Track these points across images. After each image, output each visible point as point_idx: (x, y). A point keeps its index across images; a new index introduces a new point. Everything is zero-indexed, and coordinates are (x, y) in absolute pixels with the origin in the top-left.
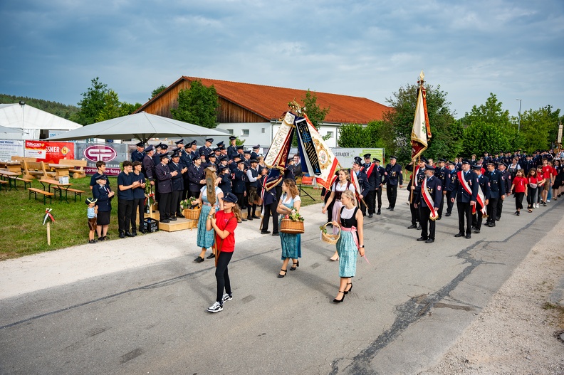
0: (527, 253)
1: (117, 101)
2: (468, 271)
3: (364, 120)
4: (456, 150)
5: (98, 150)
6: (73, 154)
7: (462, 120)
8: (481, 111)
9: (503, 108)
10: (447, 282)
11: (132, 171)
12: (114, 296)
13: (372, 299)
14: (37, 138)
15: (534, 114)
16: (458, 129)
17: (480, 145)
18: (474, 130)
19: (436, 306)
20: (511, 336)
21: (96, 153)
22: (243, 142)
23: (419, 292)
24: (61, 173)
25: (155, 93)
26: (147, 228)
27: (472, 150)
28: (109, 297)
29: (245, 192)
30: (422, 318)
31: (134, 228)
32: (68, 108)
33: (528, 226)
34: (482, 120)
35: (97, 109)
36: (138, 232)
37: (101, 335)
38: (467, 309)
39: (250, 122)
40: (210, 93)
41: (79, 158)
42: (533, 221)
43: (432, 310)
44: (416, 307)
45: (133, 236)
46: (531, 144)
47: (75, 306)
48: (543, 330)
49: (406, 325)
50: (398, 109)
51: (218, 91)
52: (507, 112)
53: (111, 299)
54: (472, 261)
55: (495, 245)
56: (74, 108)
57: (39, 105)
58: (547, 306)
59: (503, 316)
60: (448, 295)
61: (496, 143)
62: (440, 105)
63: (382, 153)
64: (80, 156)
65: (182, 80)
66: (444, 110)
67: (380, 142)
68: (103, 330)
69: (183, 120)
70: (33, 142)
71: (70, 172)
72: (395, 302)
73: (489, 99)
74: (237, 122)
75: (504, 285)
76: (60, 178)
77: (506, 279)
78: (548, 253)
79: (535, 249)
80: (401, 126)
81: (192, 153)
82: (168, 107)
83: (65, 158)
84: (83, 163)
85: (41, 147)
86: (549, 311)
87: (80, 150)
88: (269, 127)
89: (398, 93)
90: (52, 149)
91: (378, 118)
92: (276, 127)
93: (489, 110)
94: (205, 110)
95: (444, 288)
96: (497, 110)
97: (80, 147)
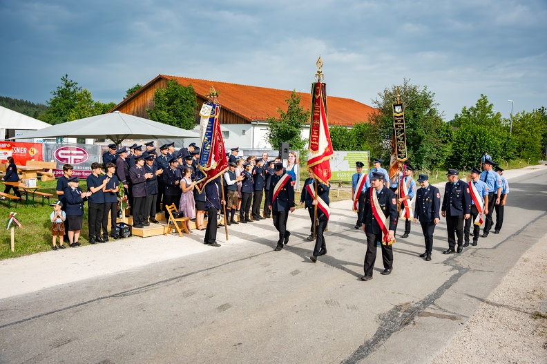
0: (517, 260)
1: (89, 101)
2: (455, 279)
3: (349, 122)
4: (445, 154)
5: (68, 152)
6: (41, 155)
7: (451, 122)
8: (471, 113)
9: (494, 110)
10: (433, 290)
11: (105, 174)
12: (82, 304)
13: (354, 308)
14: (2, 138)
15: (527, 116)
16: (447, 131)
17: (470, 148)
18: (464, 133)
19: (420, 315)
20: (498, 346)
21: (66, 154)
23: (402, 300)
24: (28, 175)
25: (130, 92)
26: (119, 233)
27: (462, 153)
28: (76, 306)
30: (406, 327)
31: (106, 233)
32: (37, 107)
33: (519, 232)
34: (473, 122)
35: (67, 108)
36: (109, 238)
37: (67, 346)
38: (453, 318)
39: (230, 123)
40: (188, 93)
41: (47, 160)
42: (525, 227)
43: (417, 319)
44: (400, 316)
45: (104, 242)
46: (524, 147)
47: (39, 316)
48: (532, 340)
49: (389, 335)
50: (383, 109)
51: (197, 90)
52: (498, 115)
53: (78, 307)
54: (460, 269)
55: (483, 252)
56: (43, 107)
57: (5, 103)
58: (537, 315)
59: (491, 325)
60: (433, 304)
61: (487, 146)
62: (428, 107)
63: (367, 157)
64: (49, 157)
65: (159, 79)
66: (432, 112)
67: (365, 146)
68: (69, 341)
69: (159, 120)
71: (38, 174)
72: (378, 311)
73: (479, 101)
75: (492, 293)
76: (26, 180)
77: (494, 287)
78: (539, 260)
79: (525, 256)
80: (387, 128)
81: (168, 154)
82: (144, 106)
83: (33, 160)
84: (52, 164)
85: (7, 148)
86: (539, 321)
87: (49, 151)
88: (250, 129)
89: (384, 94)
90: (18, 150)
91: (363, 119)
92: (257, 129)
93: (479, 112)
94: (182, 110)
95: (429, 296)
96: (488, 112)
97: (49, 149)
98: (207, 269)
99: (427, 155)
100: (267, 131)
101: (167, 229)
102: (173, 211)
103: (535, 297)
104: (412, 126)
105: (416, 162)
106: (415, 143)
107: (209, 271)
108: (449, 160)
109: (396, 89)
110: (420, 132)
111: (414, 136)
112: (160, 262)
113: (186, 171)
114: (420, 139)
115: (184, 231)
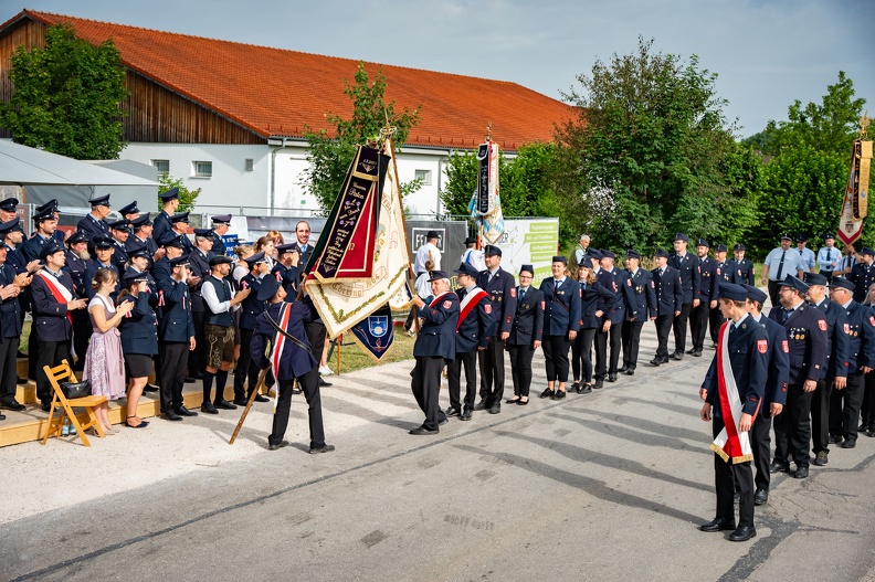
7: (756, 141)
8: (809, 120)
16: (746, 167)
17: (802, 206)
18: (786, 170)
22: (195, 194)
27: (781, 219)
29: (192, 339)
39: (214, 142)
40: (103, 61)
50: (591, 114)
51: (126, 56)
54: (774, 524)
62: (699, 106)
65: (25, 21)
66: (710, 120)
67: (547, 202)
74: (178, 141)
88: (263, 157)
89: (591, 77)
91: (544, 137)
92: (283, 158)
94: (90, 106)
96: (850, 119)
98: (152, 535)
99: (696, 226)
100: (307, 164)
101: (46, 426)
102: (64, 383)
104: (661, 155)
106: (667, 197)
107: (157, 541)
108: (750, 235)
109: (622, 65)
110: (679, 169)
111: (665, 178)
112: (26, 520)
113: (100, 278)
114: (680, 186)
115: (91, 431)
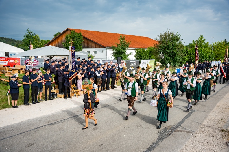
0: (214, 106)
1: (39, 39)
2: (189, 115)
3: (146, 47)
6: (20, 63)
10: (180, 120)
13: (148, 128)
14: (4, 56)
15: (219, 43)
16: (186, 50)
19: (175, 131)
24: (14, 71)
25: (55, 35)
30: (169, 136)
32: (18, 41)
33: (215, 94)
37: (32, 146)
38: (188, 132)
39: (97, 48)
40: (79, 36)
41: (22, 65)
42: (218, 92)
43: (174, 133)
44: (167, 131)
47: (21, 134)
49: (163, 140)
50: (160, 42)
51: (83, 35)
53: (36, 130)
54: (191, 110)
55: (201, 103)
58: (223, 131)
60: (181, 126)
62: (178, 40)
64: (23, 64)
66: (180, 43)
67: (152, 57)
69: (68, 47)
70: (2, 58)
71: (19, 71)
73: (200, 37)
74: (91, 48)
75: (204, 121)
76: (14, 74)
77: (205, 118)
78: (224, 106)
79: (218, 104)
80: (161, 49)
82: (61, 41)
84: (24, 67)
85: (6, 60)
87: (23, 61)
88: (105, 50)
89: (160, 36)
90: (11, 61)
91: (152, 46)
93: (200, 42)
94: (77, 43)
95: (179, 123)
96: (203, 42)
97: (23, 60)
99: (178, 60)
100: (112, 51)
103: (222, 122)
104: (172, 49)
105: (174, 63)
106: (173, 56)
110: (175, 51)
111: (172, 53)
112: (69, 109)
114: (175, 54)
115: (78, 95)
